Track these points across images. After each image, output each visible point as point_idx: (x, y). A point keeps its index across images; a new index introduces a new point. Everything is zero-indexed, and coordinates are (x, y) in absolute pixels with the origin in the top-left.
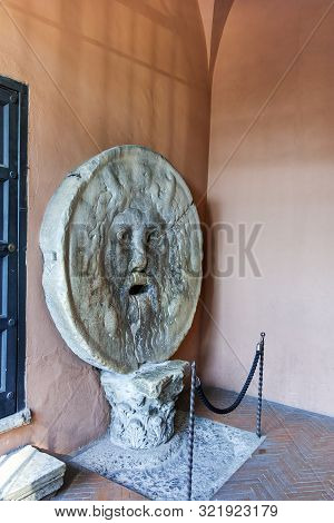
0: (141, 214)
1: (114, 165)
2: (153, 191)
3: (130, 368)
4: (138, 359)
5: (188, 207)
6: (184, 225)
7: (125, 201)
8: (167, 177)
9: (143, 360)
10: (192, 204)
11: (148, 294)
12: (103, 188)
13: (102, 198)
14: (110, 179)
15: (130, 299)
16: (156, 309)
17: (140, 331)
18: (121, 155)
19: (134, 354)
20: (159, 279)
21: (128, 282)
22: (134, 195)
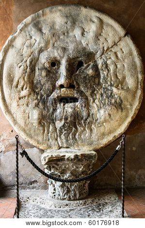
0: (65, 50)
3: (50, 147)
4: (60, 144)
5: (120, 40)
6: (116, 53)
7: (47, 43)
8: (91, 20)
9: (65, 145)
10: (125, 36)
11: (77, 104)
12: (28, 37)
13: (27, 43)
14: (33, 31)
15: (58, 105)
16: (84, 114)
17: (64, 126)
18: (43, 15)
19: (56, 140)
20: (88, 94)
21: (55, 95)
22: (57, 38)
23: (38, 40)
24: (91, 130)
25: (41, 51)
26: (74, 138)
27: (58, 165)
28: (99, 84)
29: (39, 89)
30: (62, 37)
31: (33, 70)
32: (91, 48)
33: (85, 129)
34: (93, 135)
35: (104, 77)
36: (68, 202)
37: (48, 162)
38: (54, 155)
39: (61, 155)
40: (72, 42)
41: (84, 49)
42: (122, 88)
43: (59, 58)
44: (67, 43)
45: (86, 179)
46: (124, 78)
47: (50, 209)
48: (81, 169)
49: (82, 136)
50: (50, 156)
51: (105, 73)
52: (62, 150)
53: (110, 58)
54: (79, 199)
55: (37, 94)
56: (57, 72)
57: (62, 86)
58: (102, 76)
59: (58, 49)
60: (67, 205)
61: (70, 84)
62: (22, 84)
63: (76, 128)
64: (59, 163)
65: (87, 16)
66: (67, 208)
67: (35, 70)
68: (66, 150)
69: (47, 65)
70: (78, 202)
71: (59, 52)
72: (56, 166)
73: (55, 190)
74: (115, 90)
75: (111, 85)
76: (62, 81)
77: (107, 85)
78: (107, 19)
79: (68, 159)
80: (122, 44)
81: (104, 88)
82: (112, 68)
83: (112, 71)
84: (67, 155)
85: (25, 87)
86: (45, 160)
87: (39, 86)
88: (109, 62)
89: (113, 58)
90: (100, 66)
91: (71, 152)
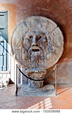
0: (35, 32)
1: (25, 22)
2: (39, 26)
3: (29, 68)
4: (33, 67)
5: (55, 28)
6: (53, 33)
7: (28, 30)
8: (44, 21)
9: (35, 67)
10: (57, 27)
11: (39, 52)
12: (22, 28)
13: (21, 30)
14: (23, 25)
15: (32, 52)
16: (42, 56)
17: (34, 60)
18: (27, 19)
19: (31, 65)
20: (43, 48)
21: (31, 48)
22: (32, 28)
23: (25, 29)
24: (44, 62)
25: (26, 32)
26: (38, 65)
27: (32, 75)
28: (47, 44)
29: (25, 47)
30: (34, 27)
31: (23, 40)
32: (44, 31)
33: (42, 61)
34: (45, 64)
35: (49, 42)
36: (35, 89)
37: (28, 74)
38: (31, 71)
39: (33, 71)
40: (37, 29)
41: (42, 32)
42: (56, 46)
43: (32, 35)
44: (36, 30)
45: (42, 80)
46: (56, 42)
47: (29, 91)
48: (40, 77)
49: (41, 64)
50: (29, 72)
51: (50, 41)
52: (33, 69)
53: (51, 35)
54: (40, 88)
55: (25, 48)
56: (32, 40)
57: (34, 45)
58: (48, 41)
59: (32, 32)
60: (35, 90)
61: (37, 45)
62: (19, 44)
63: (39, 61)
64: (32, 74)
65: (43, 20)
66: (35, 91)
67: (24, 39)
68: (35, 69)
69: (28, 38)
70: (39, 89)
71: (33, 33)
72: (31, 75)
73: (31, 84)
74: (53, 47)
75: (52, 45)
76: (34, 43)
77: (50, 45)
78: (50, 21)
79: (36, 73)
80: (56, 30)
81: (49, 46)
82: (52, 39)
83: (52, 40)
84: (36, 71)
85: (20, 46)
86: (27, 73)
87: (25, 45)
88: (51, 37)
89: (53, 35)
90: (47, 38)
91: (37, 70)
